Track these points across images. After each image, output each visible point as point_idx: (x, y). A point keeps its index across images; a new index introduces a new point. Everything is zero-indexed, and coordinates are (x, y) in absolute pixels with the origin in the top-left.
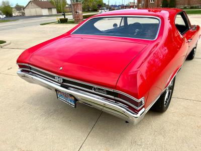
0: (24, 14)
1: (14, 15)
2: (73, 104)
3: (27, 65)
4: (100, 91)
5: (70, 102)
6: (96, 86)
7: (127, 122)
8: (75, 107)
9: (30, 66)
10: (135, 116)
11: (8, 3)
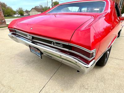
0: (29, 14)
1: (24, 15)
2: (40, 56)
3: (14, 29)
4: (58, 45)
5: (38, 55)
6: (54, 41)
7: (78, 71)
8: (42, 58)
9: (15, 30)
10: (86, 66)
11: (22, 9)
